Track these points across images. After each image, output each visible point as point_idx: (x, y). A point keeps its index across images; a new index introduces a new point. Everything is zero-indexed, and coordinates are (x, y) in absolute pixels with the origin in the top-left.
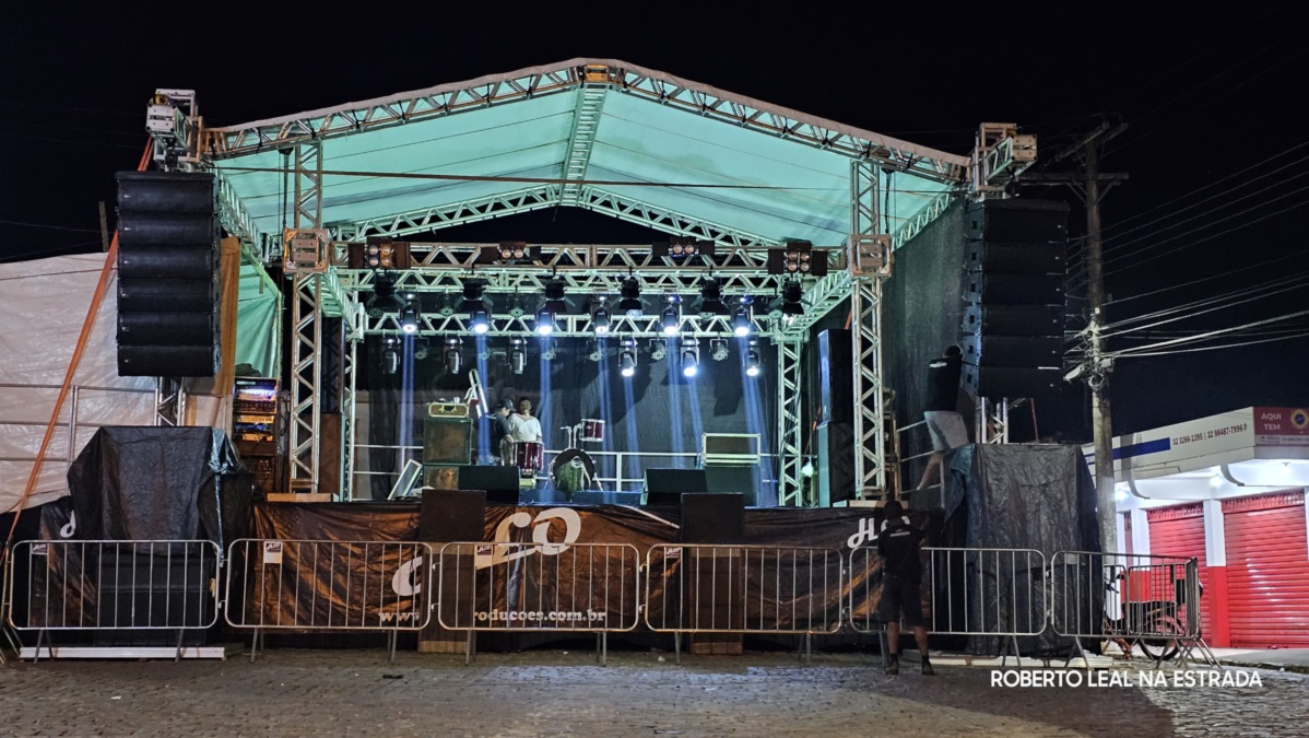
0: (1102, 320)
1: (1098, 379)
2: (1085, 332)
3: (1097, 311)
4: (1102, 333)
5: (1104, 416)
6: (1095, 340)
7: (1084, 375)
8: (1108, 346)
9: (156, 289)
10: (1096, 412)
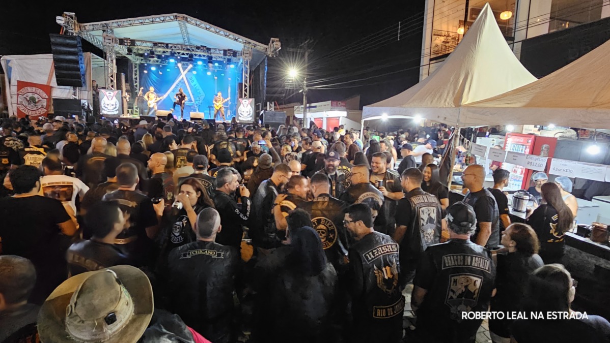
0: (306, 81)
1: (305, 93)
2: (303, 83)
3: (305, 79)
4: (306, 83)
5: (306, 100)
6: (305, 85)
7: (302, 92)
8: (307, 86)
9: (64, 65)
10: (304, 99)
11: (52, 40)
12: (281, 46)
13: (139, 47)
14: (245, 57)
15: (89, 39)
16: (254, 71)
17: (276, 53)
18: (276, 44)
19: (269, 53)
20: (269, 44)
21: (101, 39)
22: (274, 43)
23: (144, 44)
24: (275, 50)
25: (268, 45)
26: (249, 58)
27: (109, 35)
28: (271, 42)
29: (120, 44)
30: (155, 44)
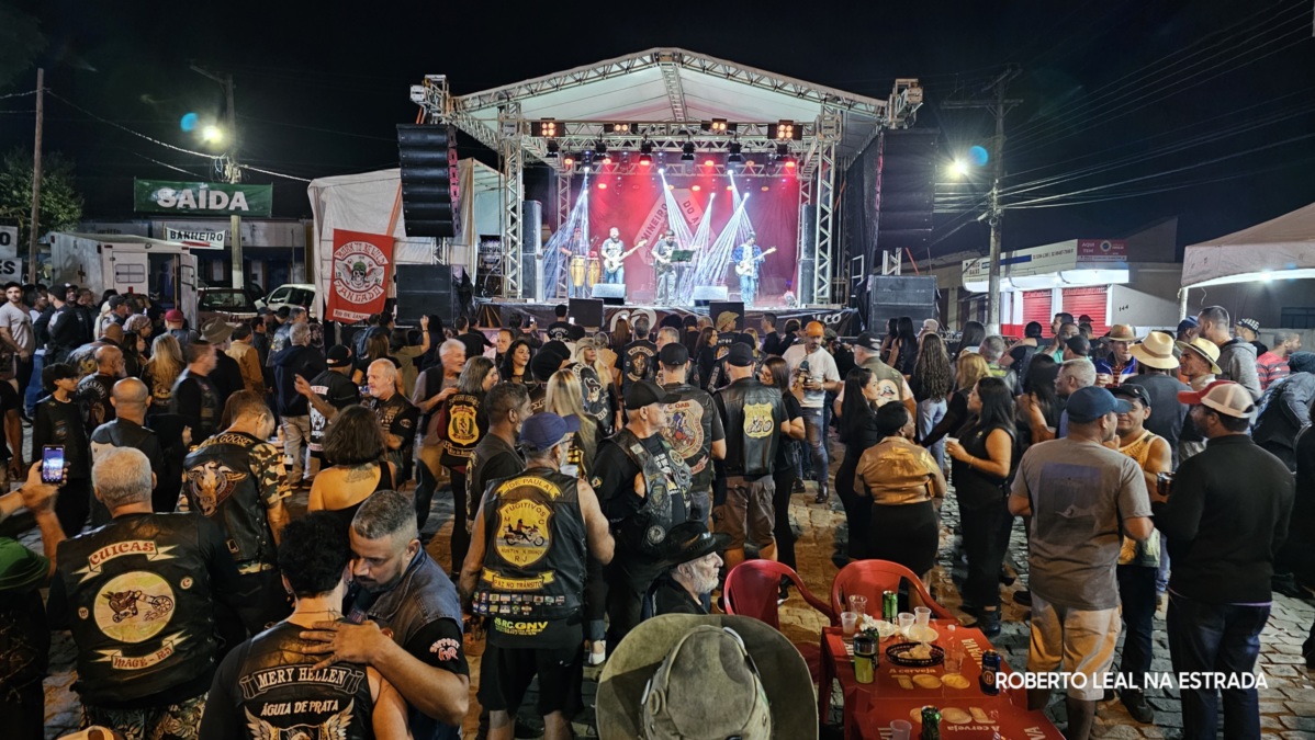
0: (999, 186)
1: (995, 221)
2: (989, 193)
3: (997, 181)
4: (999, 194)
5: (997, 241)
6: (995, 198)
7: (987, 218)
8: (1002, 201)
9: (422, 190)
10: (993, 239)
11: (401, 138)
12: (924, 100)
13: (574, 137)
14: (825, 136)
15: (471, 130)
16: (848, 172)
17: (909, 119)
18: (911, 94)
19: (890, 119)
20: (891, 96)
21: (494, 126)
22: (906, 92)
23: (584, 129)
24: (908, 109)
25: (885, 98)
26: (833, 139)
27: (511, 117)
28: (895, 90)
29: (533, 135)
30: (609, 127)
